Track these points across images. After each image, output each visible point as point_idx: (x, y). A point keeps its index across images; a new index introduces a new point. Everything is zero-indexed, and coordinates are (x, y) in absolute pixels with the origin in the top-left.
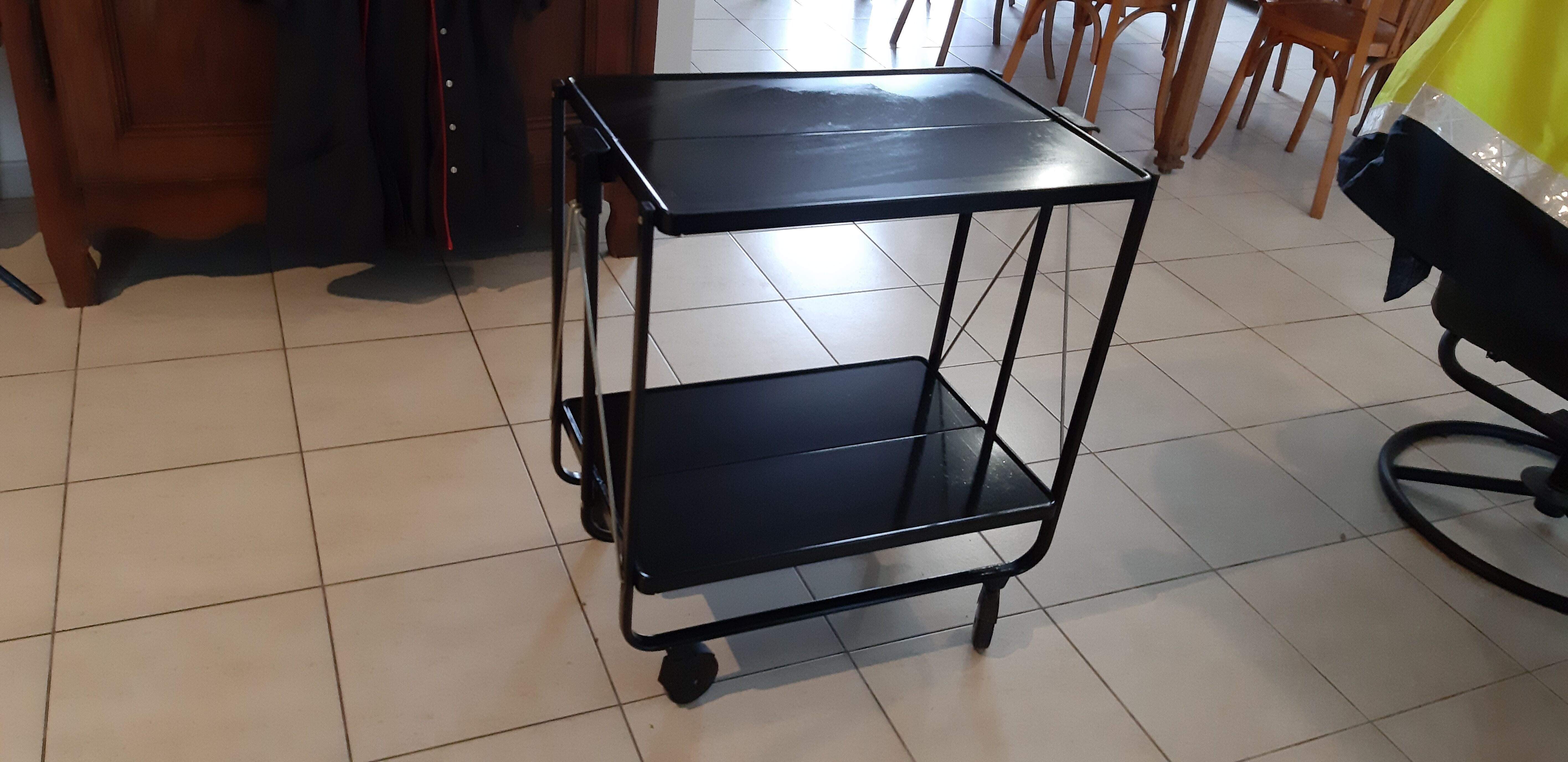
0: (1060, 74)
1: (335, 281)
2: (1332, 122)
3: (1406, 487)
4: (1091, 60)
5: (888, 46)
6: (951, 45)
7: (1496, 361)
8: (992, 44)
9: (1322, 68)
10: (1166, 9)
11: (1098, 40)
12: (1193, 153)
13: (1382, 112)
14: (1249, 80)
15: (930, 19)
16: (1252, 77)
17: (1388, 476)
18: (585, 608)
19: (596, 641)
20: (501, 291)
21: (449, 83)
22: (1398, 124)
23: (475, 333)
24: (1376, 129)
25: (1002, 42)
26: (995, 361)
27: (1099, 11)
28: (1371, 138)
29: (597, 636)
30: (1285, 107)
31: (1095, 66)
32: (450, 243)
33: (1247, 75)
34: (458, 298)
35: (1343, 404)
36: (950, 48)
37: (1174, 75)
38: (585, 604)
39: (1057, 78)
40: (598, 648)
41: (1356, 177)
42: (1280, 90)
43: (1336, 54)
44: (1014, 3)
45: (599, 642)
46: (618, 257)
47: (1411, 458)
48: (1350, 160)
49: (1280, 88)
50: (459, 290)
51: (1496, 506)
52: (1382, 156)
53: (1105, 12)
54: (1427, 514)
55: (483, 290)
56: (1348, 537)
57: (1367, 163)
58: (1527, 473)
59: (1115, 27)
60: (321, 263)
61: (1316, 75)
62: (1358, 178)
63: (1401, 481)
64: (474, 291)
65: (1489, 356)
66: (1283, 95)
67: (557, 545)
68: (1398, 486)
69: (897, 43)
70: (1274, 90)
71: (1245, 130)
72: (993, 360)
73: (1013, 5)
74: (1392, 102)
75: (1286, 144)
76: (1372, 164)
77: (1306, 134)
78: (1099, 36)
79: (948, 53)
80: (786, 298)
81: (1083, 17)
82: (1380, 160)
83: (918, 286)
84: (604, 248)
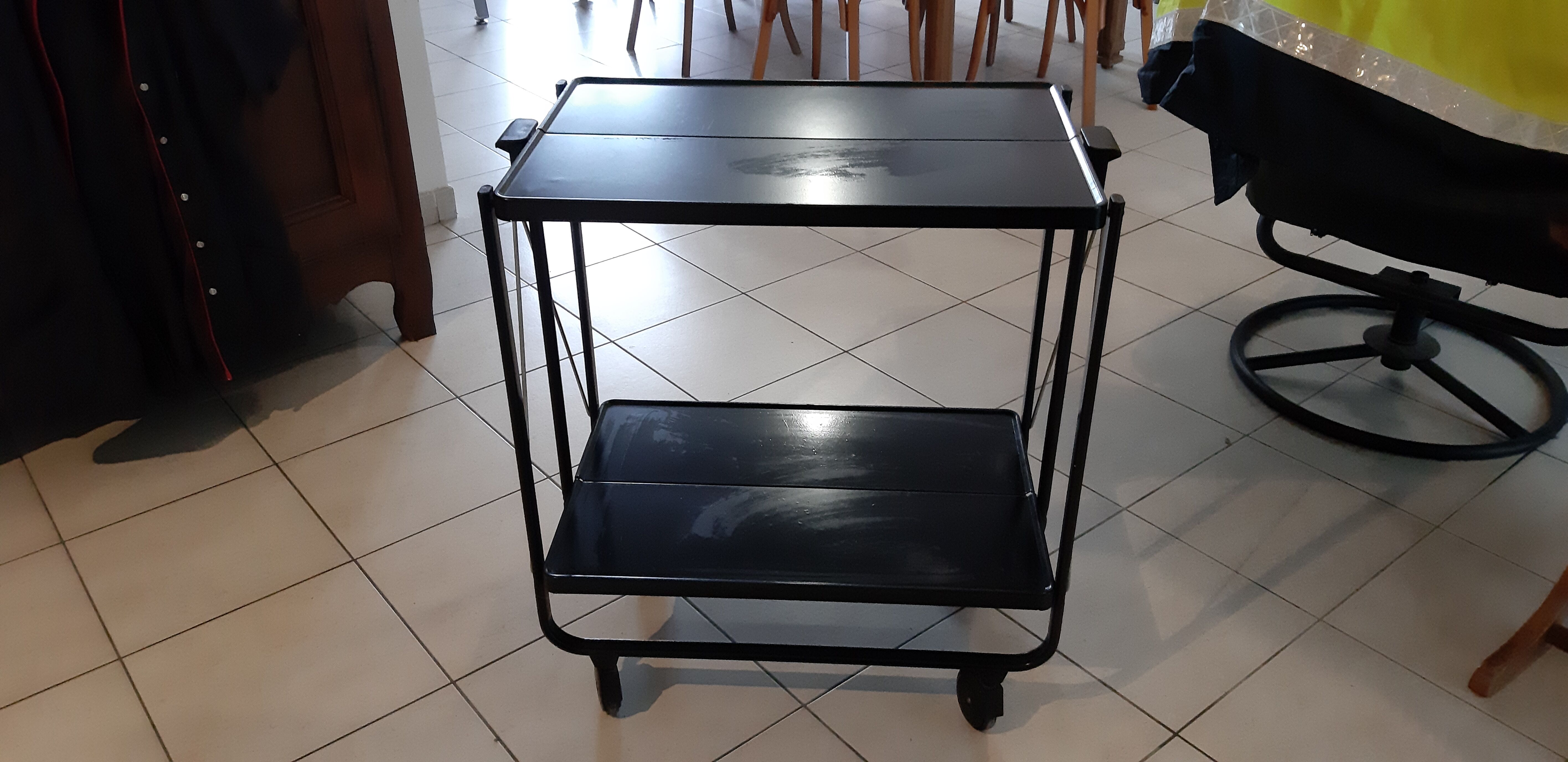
0: (806, 48)
1: (98, 449)
3: (1266, 377)
4: (841, 28)
5: (626, 53)
7: (1321, 236)
11: (844, 7)
13: (1171, 20)
17: (1247, 371)
20: (295, 410)
21: (185, 197)
22: (1198, 29)
23: (281, 465)
24: (1169, 39)
25: (738, 27)
26: (845, 352)
28: (1168, 48)
30: (1020, 35)
31: (847, 33)
32: (228, 373)
34: (249, 431)
35: (1182, 310)
36: (692, 45)
41: (1171, 90)
42: (1012, 20)
46: (416, 340)
47: (1258, 347)
48: (1152, 74)
49: (1012, 18)
50: (248, 423)
51: (1348, 373)
52: (1191, 64)
54: (1293, 398)
55: (275, 414)
56: (1232, 441)
57: (1180, 73)
58: (1369, 334)
60: (76, 433)
62: (1174, 91)
63: (1257, 372)
64: (267, 417)
65: (1313, 233)
66: (1016, 24)
67: (454, 682)
68: (1256, 376)
69: (635, 49)
70: (1007, 21)
72: (843, 351)
74: (1177, 9)
75: (1036, 72)
76: (1184, 74)
78: (844, 4)
80: (612, 340)
82: (1190, 68)
83: (743, 293)
84: (397, 333)
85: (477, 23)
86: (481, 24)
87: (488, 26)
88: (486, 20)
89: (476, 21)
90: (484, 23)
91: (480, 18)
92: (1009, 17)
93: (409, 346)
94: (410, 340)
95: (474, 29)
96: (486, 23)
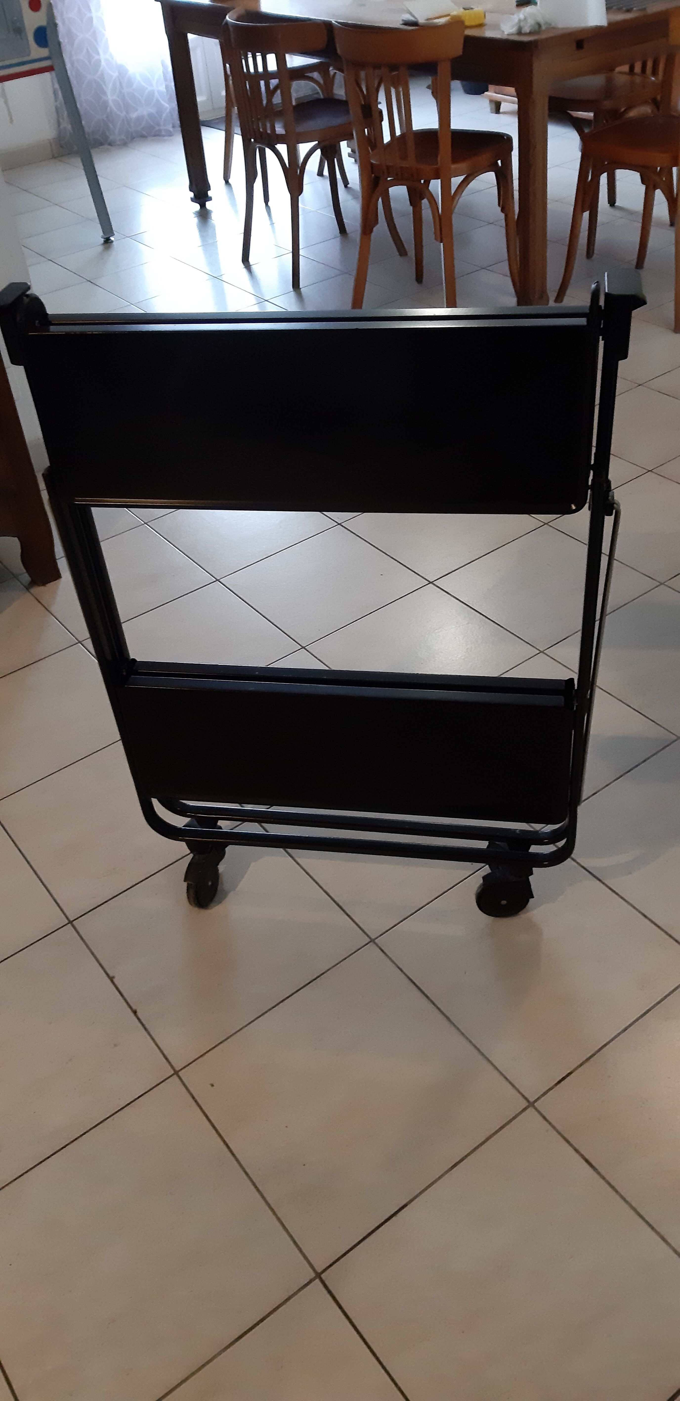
0: (411, 252)
2: (672, 224)
4: (436, 239)
5: (242, 265)
6: (300, 247)
8: (339, 235)
9: (650, 184)
10: (492, 167)
11: (438, 219)
12: (554, 298)
14: (586, 215)
15: (274, 224)
16: (588, 212)
18: (115, 980)
19: (135, 1012)
26: (431, 582)
27: (428, 186)
29: (134, 1008)
31: (442, 244)
33: (583, 211)
36: (300, 251)
37: (516, 217)
38: (113, 977)
39: (409, 254)
40: (138, 1019)
42: (616, 204)
43: (659, 168)
44: (348, 184)
45: (139, 1014)
46: (44, 584)
53: (435, 186)
59: (450, 198)
61: (646, 189)
66: (621, 209)
67: (71, 922)
69: (250, 259)
70: (610, 206)
71: (595, 256)
72: (429, 582)
73: (348, 186)
75: (634, 262)
77: (651, 243)
78: (437, 214)
79: (300, 256)
80: (219, 578)
81: (417, 195)
83: (339, 524)
84: (26, 578)
85: (104, 241)
86: (107, 241)
87: (114, 243)
88: (112, 238)
89: (103, 240)
90: (110, 241)
91: (106, 237)
92: (612, 201)
93: (37, 590)
94: (39, 586)
95: (101, 248)
96: (112, 242)
